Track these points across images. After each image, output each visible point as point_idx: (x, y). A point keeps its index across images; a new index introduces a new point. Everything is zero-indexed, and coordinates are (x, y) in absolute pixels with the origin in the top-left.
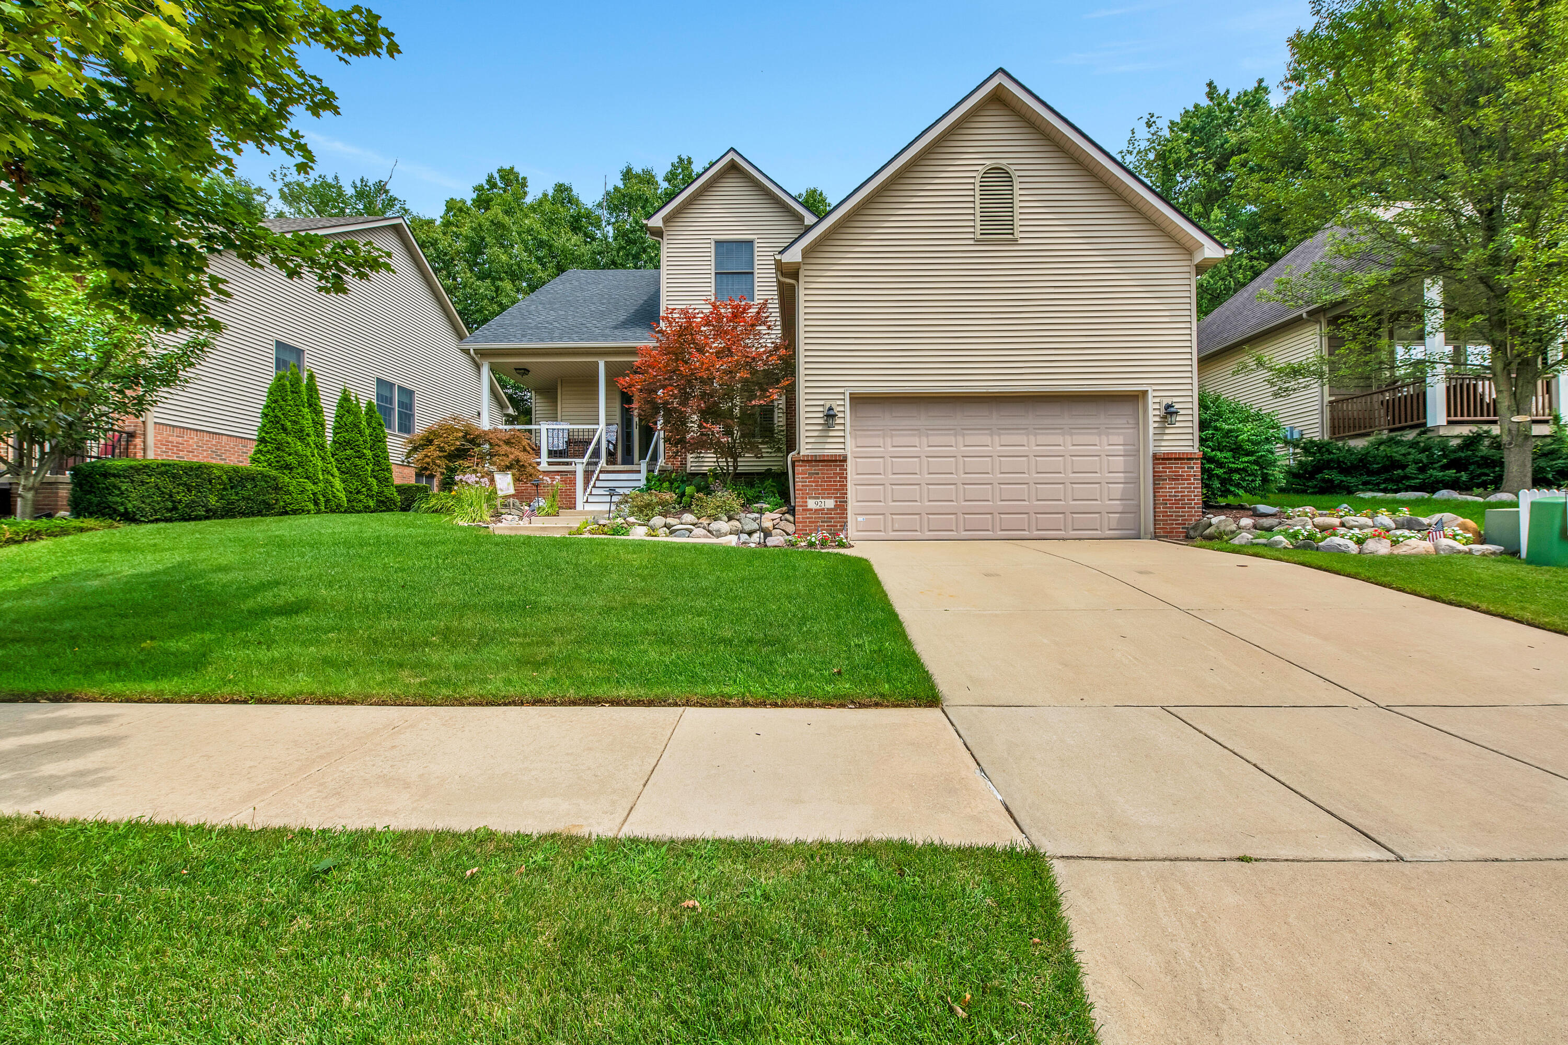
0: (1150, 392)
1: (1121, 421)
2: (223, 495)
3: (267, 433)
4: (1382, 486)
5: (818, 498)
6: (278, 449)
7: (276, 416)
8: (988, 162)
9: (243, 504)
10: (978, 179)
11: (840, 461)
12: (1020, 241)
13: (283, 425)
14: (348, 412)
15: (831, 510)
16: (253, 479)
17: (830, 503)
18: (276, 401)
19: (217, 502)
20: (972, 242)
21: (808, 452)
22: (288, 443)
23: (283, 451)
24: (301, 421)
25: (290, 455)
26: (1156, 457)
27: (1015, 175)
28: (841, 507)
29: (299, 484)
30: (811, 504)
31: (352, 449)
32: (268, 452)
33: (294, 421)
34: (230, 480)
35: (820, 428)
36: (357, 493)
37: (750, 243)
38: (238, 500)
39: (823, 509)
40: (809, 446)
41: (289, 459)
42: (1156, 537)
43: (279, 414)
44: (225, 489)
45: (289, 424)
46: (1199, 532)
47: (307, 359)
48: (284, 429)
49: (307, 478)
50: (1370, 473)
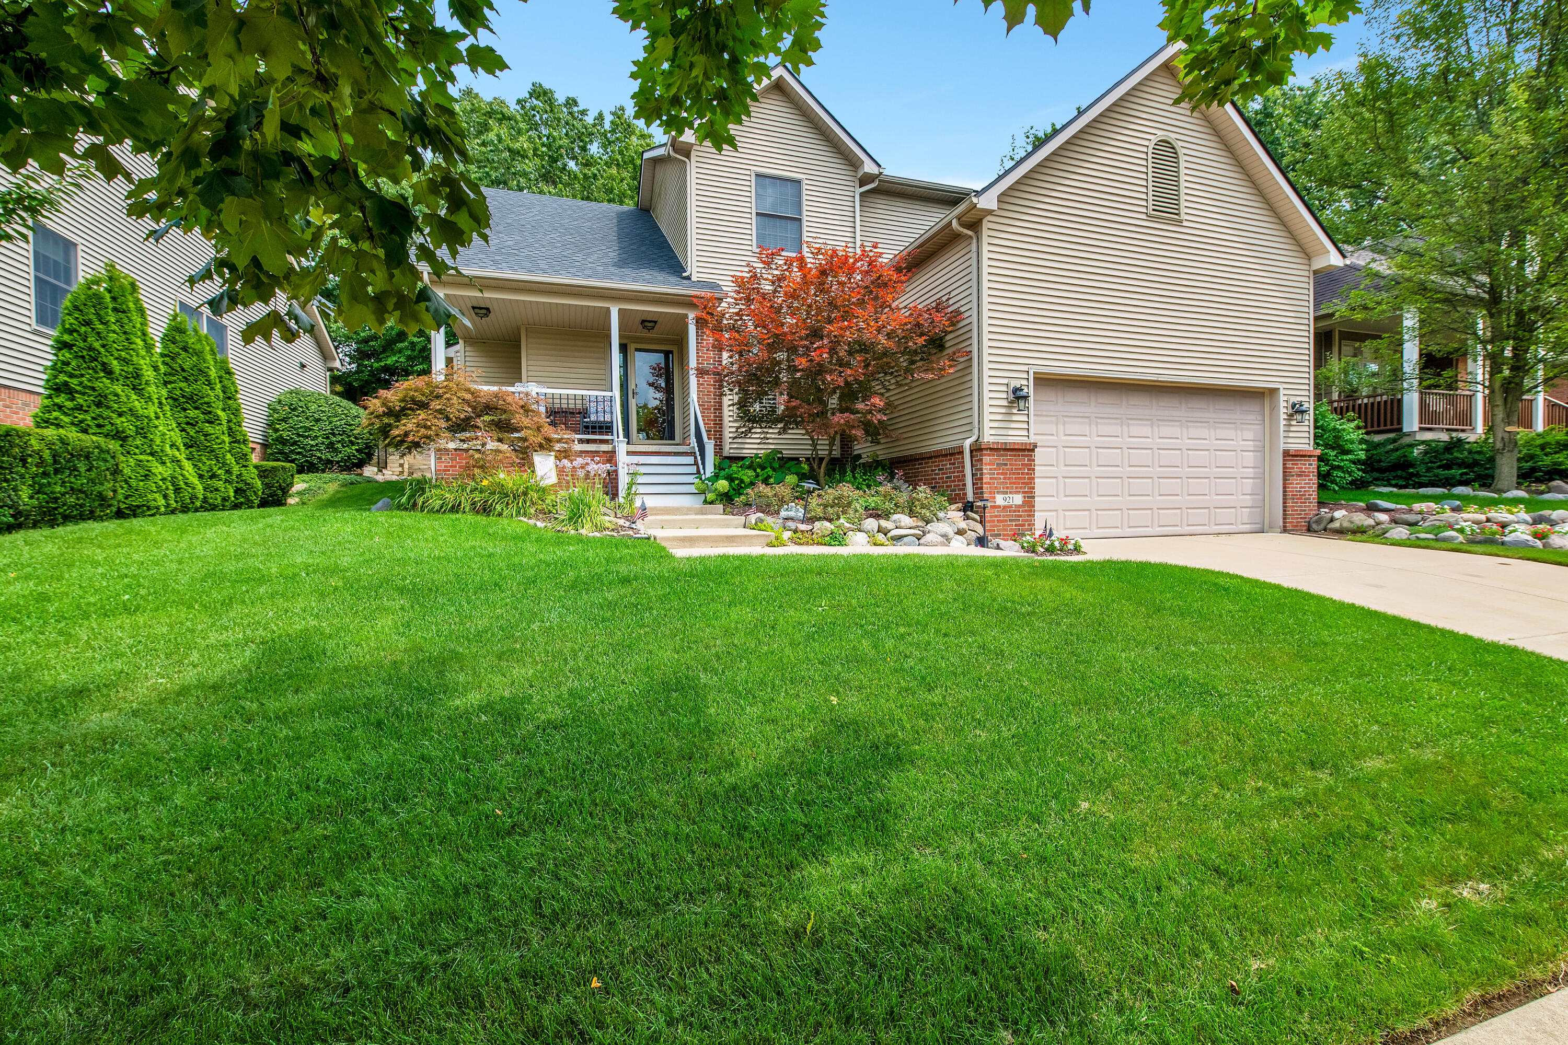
0: (1282, 392)
1: (1251, 417)
2: (41, 485)
3: (71, 376)
4: (1393, 482)
5: (1006, 493)
6: (99, 405)
7: (91, 348)
8: (1159, 133)
9: (71, 500)
10: (1152, 146)
11: (1029, 450)
12: (1185, 224)
13: (104, 364)
14: (185, 349)
15: (1019, 506)
16: (87, 457)
17: (1018, 499)
18: (88, 323)
19: (31, 497)
20: (1144, 217)
21: (992, 439)
22: (117, 395)
23: (108, 407)
24: (135, 359)
25: (120, 415)
26: (1286, 453)
27: (1181, 152)
28: (1029, 503)
29: (139, 463)
30: (1000, 500)
31: (196, 408)
32: (80, 408)
33: (124, 360)
34: (54, 456)
35: (1003, 411)
36: (211, 477)
37: (798, 182)
38: (63, 495)
39: (1011, 507)
40: (993, 432)
41: (122, 422)
42: (1285, 530)
43: (97, 345)
44: (45, 474)
45: (115, 362)
46: (1322, 526)
47: (81, 260)
48: (109, 372)
49: (152, 454)
50: (1381, 470)
